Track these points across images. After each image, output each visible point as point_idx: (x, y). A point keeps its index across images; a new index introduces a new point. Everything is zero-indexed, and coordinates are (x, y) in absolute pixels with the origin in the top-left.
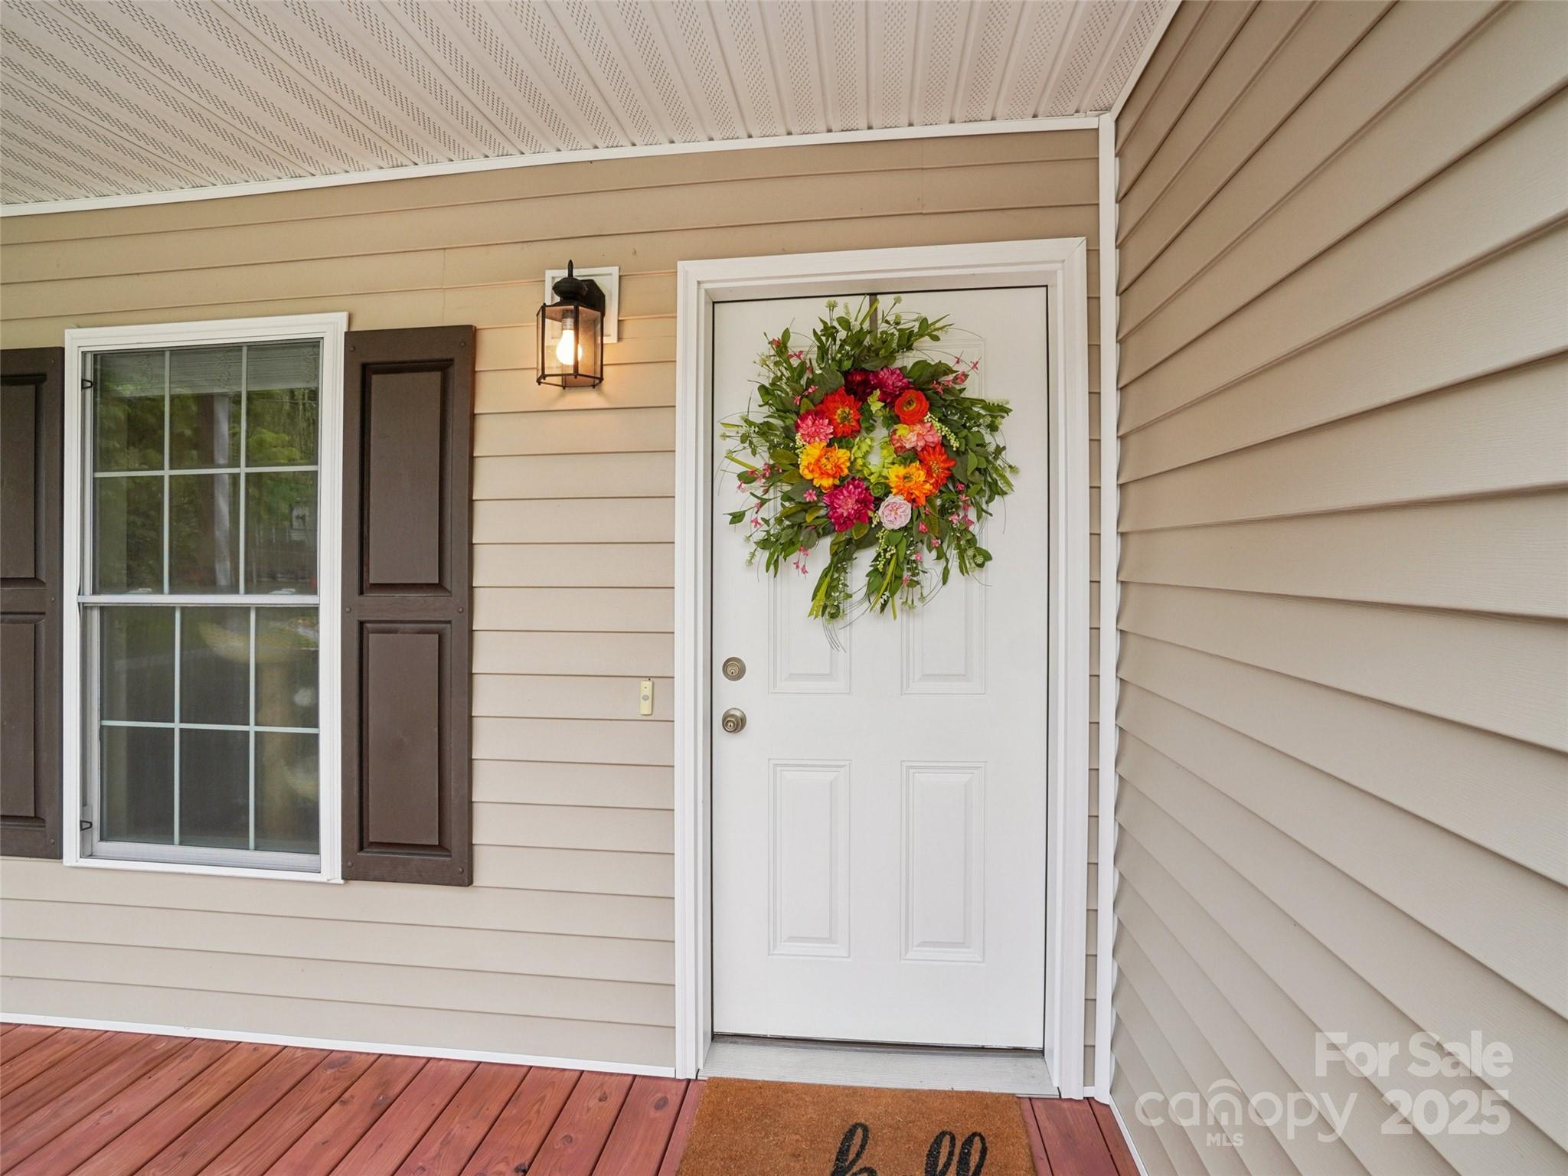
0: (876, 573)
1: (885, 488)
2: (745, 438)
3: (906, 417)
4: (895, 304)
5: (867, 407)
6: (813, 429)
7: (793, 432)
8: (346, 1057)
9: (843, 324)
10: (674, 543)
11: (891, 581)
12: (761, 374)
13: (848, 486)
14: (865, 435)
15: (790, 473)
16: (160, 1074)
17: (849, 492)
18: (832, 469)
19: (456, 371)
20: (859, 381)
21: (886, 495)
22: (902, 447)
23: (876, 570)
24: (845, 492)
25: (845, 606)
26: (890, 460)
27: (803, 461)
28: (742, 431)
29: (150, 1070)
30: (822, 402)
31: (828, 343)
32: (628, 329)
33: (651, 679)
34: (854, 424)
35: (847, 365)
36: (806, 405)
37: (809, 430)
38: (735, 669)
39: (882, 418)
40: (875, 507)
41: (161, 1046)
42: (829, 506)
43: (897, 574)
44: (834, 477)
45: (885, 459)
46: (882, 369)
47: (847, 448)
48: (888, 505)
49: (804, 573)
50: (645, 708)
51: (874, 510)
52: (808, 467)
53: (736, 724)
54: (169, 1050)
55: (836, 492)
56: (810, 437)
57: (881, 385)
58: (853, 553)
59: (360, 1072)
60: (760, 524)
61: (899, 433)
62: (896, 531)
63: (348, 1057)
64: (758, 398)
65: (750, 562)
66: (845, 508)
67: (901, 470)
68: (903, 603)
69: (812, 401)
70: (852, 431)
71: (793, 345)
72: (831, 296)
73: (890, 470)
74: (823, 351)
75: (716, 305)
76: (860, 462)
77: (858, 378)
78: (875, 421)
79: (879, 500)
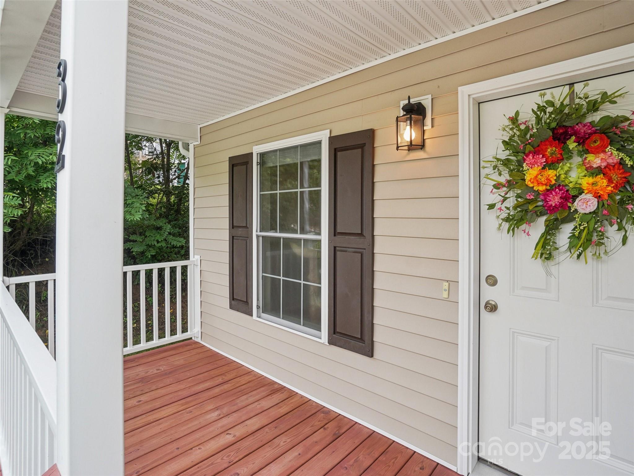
0: (572, 237)
1: (579, 190)
2: (495, 167)
3: (593, 150)
4: (584, 88)
5: (567, 146)
6: (533, 160)
7: (522, 163)
8: (328, 411)
9: (549, 103)
10: (458, 219)
11: (584, 242)
12: (504, 135)
13: (556, 189)
14: (566, 161)
15: (520, 184)
16: (274, 396)
17: (556, 193)
18: (544, 181)
19: (366, 148)
20: (561, 133)
21: (581, 194)
22: (591, 167)
23: (574, 235)
24: (554, 193)
25: (554, 253)
26: (583, 174)
27: (528, 177)
28: (494, 164)
29: (272, 394)
30: (538, 146)
31: (542, 115)
32: (436, 122)
33: (448, 282)
34: (558, 156)
35: (554, 125)
36: (529, 148)
37: (531, 161)
38: (492, 281)
39: (577, 151)
40: (572, 201)
41: (276, 386)
42: (543, 200)
43: (588, 238)
44: (546, 185)
45: (579, 174)
46: (577, 124)
47: (554, 169)
48: (581, 200)
49: (528, 235)
50: (445, 295)
51: (572, 202)
52: (530, 181)
53: (492, 308)
54: (278, 388)
55: (548, 193)
56: (532, 165)
57: (576, 133)
58: (559, 226)
59: (332, 419)
60: (503, 210)
61: (588, 159)
62: (587, 214)
63: (329, 412)
64: (502, 147)
65: (499, 229)
66: (554, 201)
67: (591, 180)
68: (593, 255)
69: (532, 146)
70: (558, 160)
71: (521, 119)
72: (541, 90)
73: (582, 180)
74: (539, 120)
75: (480, 104)
76: (563, 176)
77: (561, 131)
78: (573, 153)
79: (575, 197)
